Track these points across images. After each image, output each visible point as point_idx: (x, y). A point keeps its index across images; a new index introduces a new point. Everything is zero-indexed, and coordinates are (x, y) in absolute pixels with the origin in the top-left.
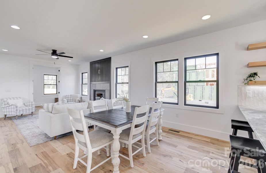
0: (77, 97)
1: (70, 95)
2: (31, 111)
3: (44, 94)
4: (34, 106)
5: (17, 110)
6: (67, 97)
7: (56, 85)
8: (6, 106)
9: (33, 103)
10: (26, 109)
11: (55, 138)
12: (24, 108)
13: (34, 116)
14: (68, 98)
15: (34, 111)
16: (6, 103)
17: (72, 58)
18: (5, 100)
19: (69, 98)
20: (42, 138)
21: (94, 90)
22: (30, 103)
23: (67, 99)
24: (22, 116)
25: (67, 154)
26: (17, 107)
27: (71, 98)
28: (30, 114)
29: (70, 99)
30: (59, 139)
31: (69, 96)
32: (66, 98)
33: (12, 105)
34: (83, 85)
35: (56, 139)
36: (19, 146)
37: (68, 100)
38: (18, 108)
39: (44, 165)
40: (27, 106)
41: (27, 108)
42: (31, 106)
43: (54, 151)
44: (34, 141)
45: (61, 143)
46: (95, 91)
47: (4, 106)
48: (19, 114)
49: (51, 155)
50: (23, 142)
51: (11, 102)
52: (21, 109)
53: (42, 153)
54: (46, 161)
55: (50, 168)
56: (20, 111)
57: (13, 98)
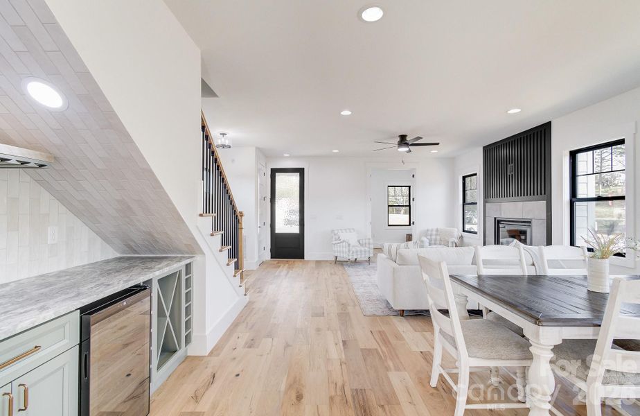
0: (452, 236)
1: (435, 229)
2: (368, 256)
3: (389, 225)
4: (372, 246)
5: (349, 251)
6: (429, 233)
7: (408, 208)
8: (336, 242)
9: (371, 241)
10: (361, 251)
11: (402, 313)
12: (358, 249)
13: (372, 265)
14: (431, 235)
15: (371, 255)
16: (337, 237)
17: (438, 144)
18: (336, 232)
19: (433, 237)
20: (380, 306)
21: (495, 218)
22: (367, 241)
23: (429, 237)
24: (356, 262)
25: (421, 352)
26: (349, 245)
27: (438, 237)
28: (366, 261)
29: (436, 240)
30: (409, 318)
31: (434, 233)
32: (426, 236)
33: (344, 241)
34: (466, 207)
35: (402, 316)
36: (350, 309)
37: (430, 240)
38: (351, 248)
39: (382, 355)
40: (362, 245)
41: (363, 249)
42: (367, 246)
43: (398, 337)
44: (370, 309)
45: (412, 326)
46: (498, 222)
47: (334, 242)
48: (352, 258)
49: (393, 341)
50: (355, 305)
51: (343, 236)
52: (354, 249)
53: (380, 332)
54: (384, 348)
55: (391, 364)
56: (353, 253)
57: (345, 230)
